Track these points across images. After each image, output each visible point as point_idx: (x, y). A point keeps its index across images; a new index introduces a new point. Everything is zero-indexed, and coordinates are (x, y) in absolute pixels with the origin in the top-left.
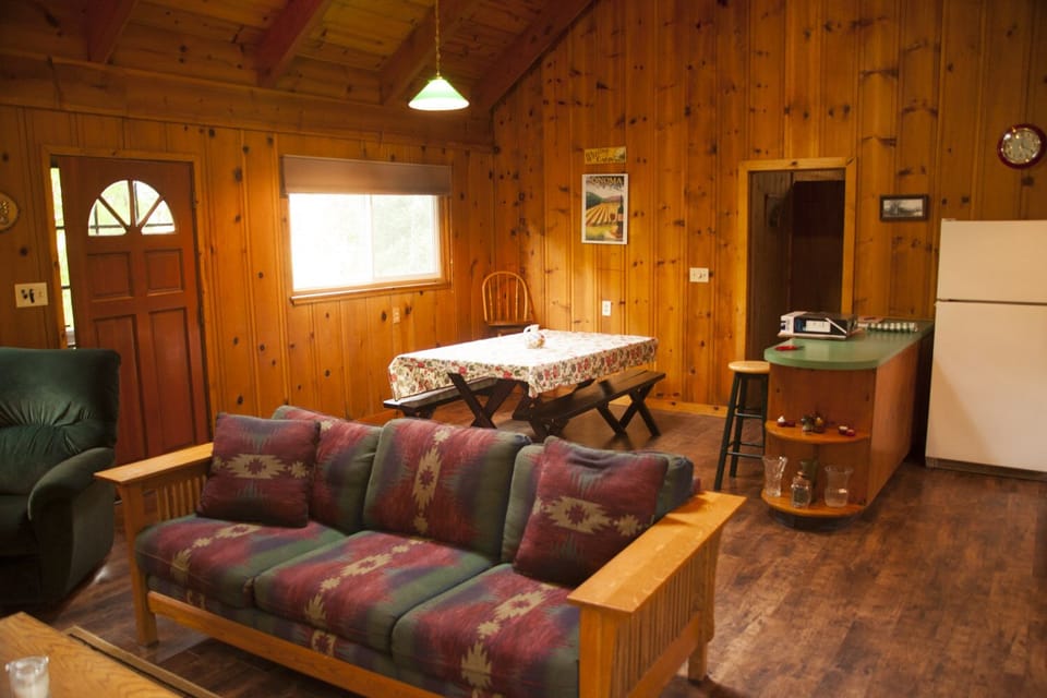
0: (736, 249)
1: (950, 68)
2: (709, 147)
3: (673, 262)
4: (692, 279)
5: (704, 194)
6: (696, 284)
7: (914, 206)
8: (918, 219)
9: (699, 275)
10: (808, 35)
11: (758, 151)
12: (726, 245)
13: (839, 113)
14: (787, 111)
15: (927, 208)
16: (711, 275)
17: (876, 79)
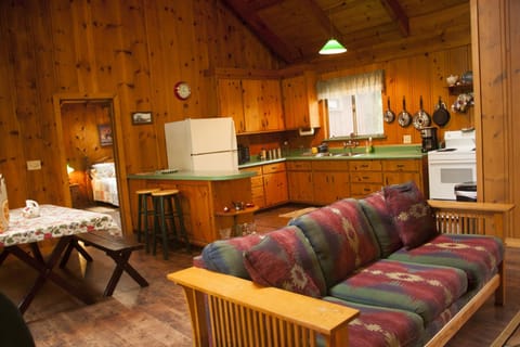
0: (57, 146)
1: (152, 54)
2: (30, 84)
3: (13, 159)
4: (30, 168)
5: (30, 114)
6: (32, 171)
7: (147, 117)
8: (148, 123)
9: (34, 165)
10: (85, 26)
11: (64, 88)
12: (49, 145)
13: (106, 70)
14: (78, 66)
15: (152, 118)
16: (42, 164)
17: (122, 54)
